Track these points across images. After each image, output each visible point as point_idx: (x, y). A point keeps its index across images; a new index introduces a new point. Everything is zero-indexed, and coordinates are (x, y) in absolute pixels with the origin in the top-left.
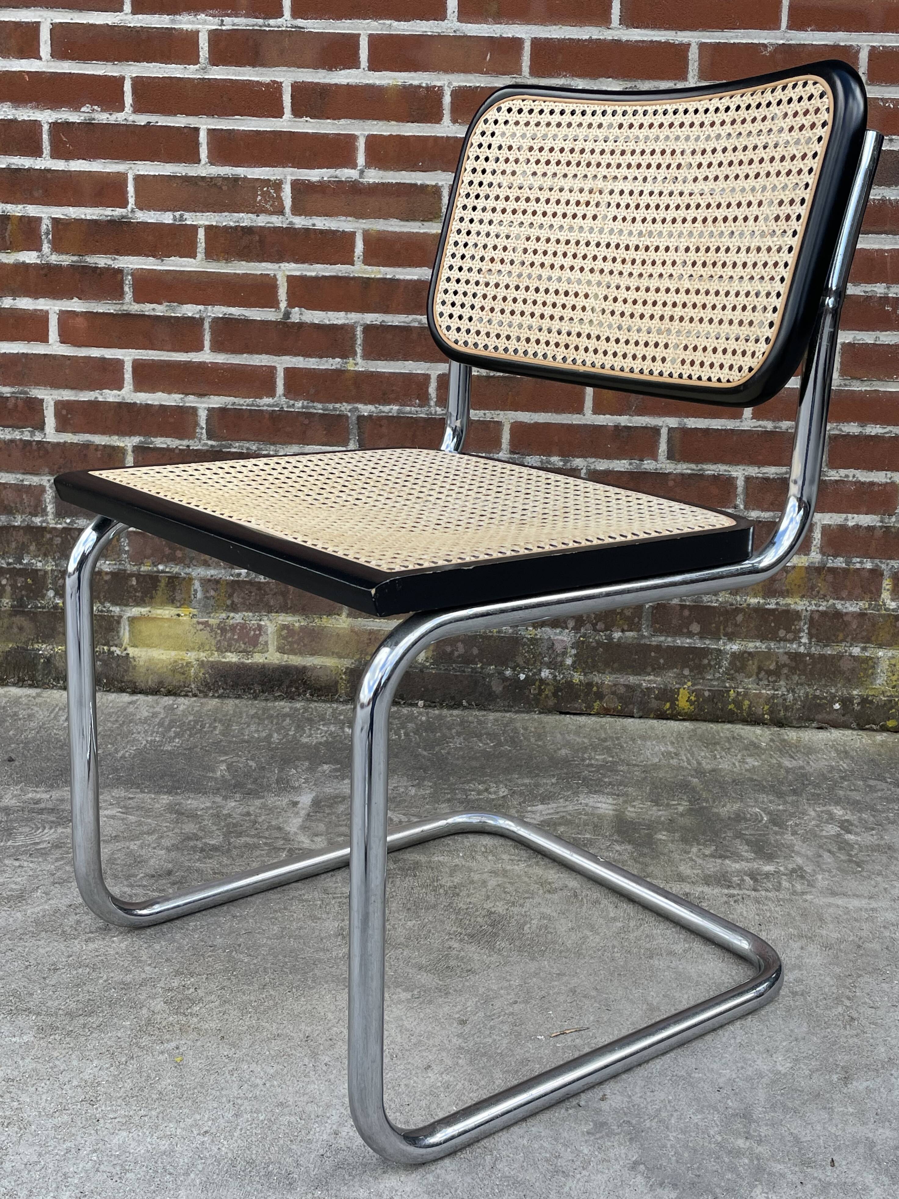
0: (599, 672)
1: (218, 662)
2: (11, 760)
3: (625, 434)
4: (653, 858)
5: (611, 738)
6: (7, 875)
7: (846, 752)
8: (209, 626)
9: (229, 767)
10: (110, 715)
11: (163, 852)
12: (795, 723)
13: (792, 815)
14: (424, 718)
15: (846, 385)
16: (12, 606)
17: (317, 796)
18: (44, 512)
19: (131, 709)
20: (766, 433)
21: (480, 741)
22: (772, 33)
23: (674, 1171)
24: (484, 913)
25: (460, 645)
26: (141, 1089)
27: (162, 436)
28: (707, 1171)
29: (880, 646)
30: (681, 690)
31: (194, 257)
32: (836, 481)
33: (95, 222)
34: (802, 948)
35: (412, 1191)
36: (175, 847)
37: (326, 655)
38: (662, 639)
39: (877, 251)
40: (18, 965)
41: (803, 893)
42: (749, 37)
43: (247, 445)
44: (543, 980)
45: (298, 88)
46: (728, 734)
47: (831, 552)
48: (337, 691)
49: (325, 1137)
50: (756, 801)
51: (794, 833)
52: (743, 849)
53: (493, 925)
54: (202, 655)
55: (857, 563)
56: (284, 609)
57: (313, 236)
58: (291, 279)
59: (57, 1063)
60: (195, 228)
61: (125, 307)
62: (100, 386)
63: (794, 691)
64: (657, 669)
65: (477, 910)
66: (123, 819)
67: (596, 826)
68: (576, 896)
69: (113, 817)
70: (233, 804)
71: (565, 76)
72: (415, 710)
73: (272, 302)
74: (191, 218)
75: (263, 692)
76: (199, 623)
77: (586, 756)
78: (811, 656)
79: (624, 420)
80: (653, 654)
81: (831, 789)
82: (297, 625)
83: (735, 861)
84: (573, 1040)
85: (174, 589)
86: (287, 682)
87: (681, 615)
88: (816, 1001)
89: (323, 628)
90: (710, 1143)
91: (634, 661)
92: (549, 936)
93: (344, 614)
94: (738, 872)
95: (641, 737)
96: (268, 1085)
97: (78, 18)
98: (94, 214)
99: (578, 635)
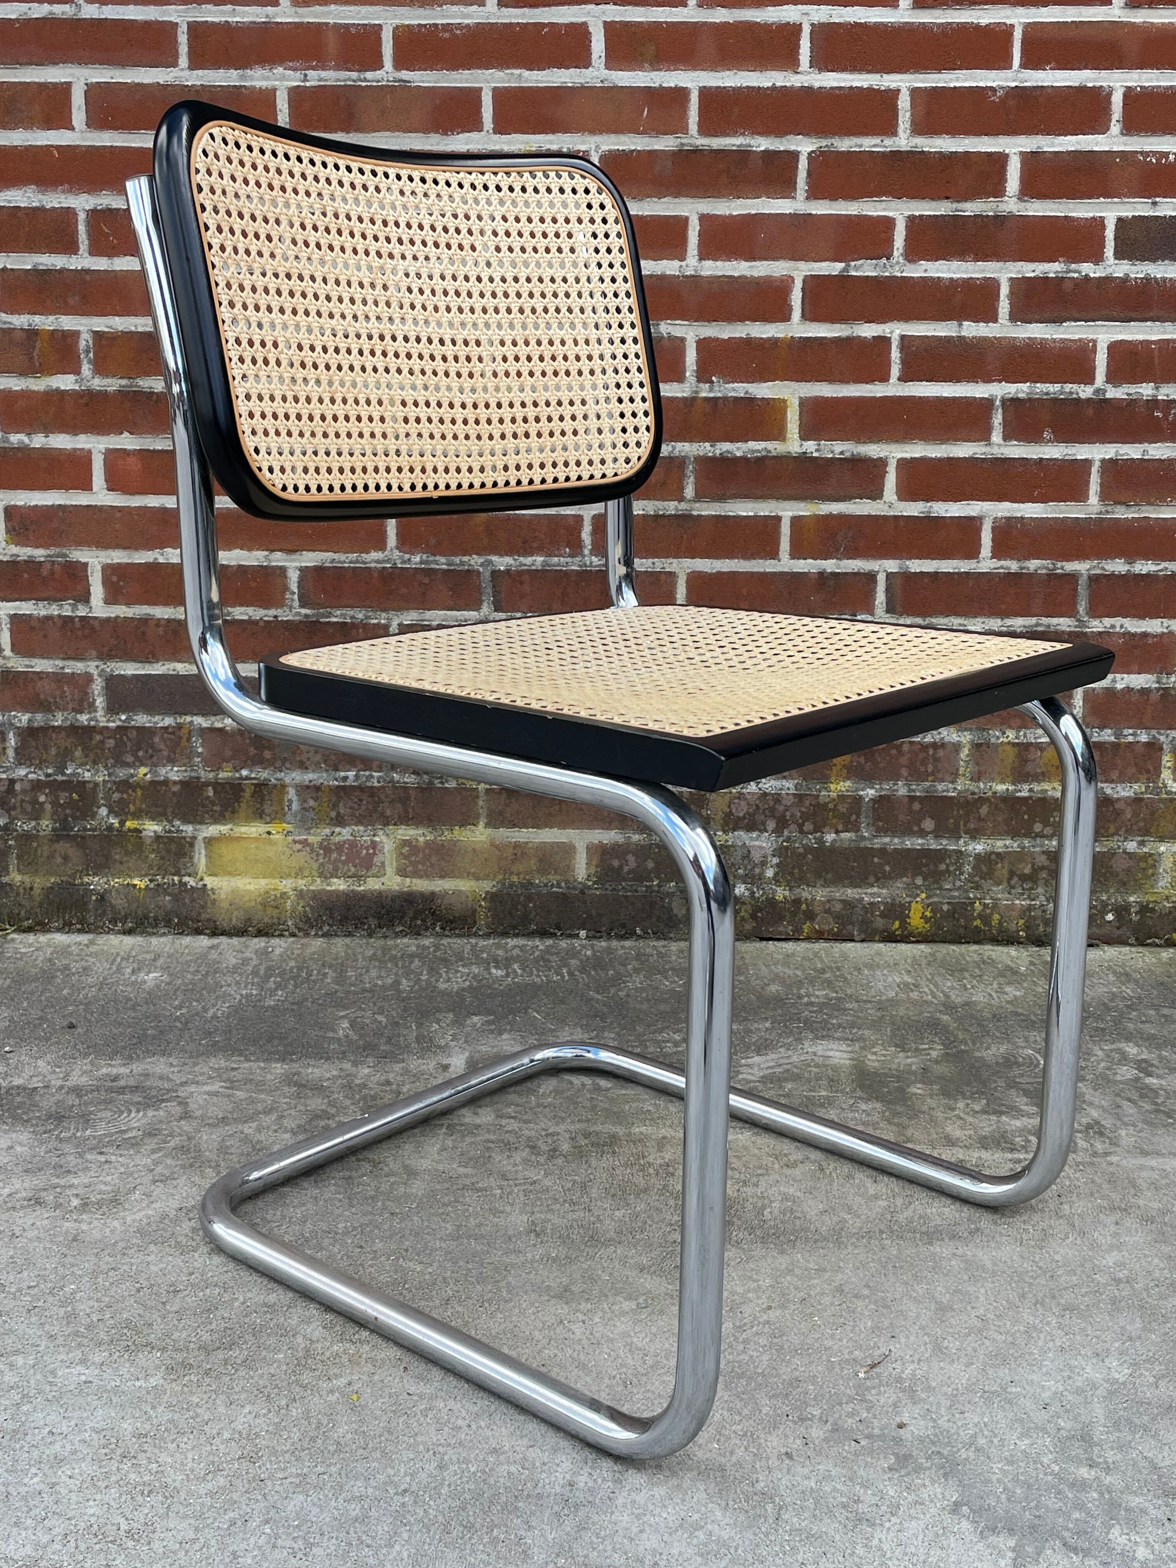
0: (809, 886)
1: (320, 892)
2: (72, 1026)
3: (832, 583)
4: (910, 1118)
5: (830, 968)
6: (92, 1173)
7: (1127, 975)
8: (308, 845)
9: (353, 1024)
10: (188, 963)
11: (287, 1136)
14: (589, 953)
15: (1107, 512)
16: (53, 830)
17: (470, 1057)
18: (92, 707)
19: (214, 955)
20: (1010, 576)
21: (666, 978)
22: (1002, 74)
23: (1007, 1512)
25: (631, 859)
26: (313, 1439)
27: (241, 605)
28: (1047, 1510)
29: (1162, 839)
30: (913, 905)
32: (1100, 633)
33: (148, 334)
34: (1117, 1223)
35: (680, 1554)
36: (303, 1129)
37: (460, 877)
38: (887, 840)
39: (1141, 342)
40: (125, 1288)
41: (1106, 1154)
42: (973, 79)
43: (351, 612)
44: (800, 1278)
46: (976, 958)
47: (1097, 722)
48: (475, 923)
49: (558, 1489)
50: (1026, 1040)
51: (1082, 1079)
52: (1022, 1102)
54: (301, 883)
55: (1129, 735)
56: (405, 819)
59: (199, 1411)
62: (162, 544)
64: (882, 879)
66: (228, 1096)
67: (832, 1080)
68: (821, 1169)
69: (216, 1094)
70: (366, 1071)
71: (743, 134)
72: (576, 943)
75: (380, 927)
76: (295, 842)
77: (803, 992)
79: (830, 565)
80: (876, 860)
81: (1117, 1022)
82: (421, 839)
83: (1014, 1117)
84: (851, 1353)
85: (263, 800)
86: (411, 914)
87: (910, 809)
88: (1147, 1290)
89: (455, 843)
90: (1046, 1474)
91: (853, 869)
92: (798, 1222)
93: (481, 825)
94: (1022, 1131)
95: (866, 965)
96: (474, 1427)
97: (121, 76)
98: (146, 325)
99: (781, 839)
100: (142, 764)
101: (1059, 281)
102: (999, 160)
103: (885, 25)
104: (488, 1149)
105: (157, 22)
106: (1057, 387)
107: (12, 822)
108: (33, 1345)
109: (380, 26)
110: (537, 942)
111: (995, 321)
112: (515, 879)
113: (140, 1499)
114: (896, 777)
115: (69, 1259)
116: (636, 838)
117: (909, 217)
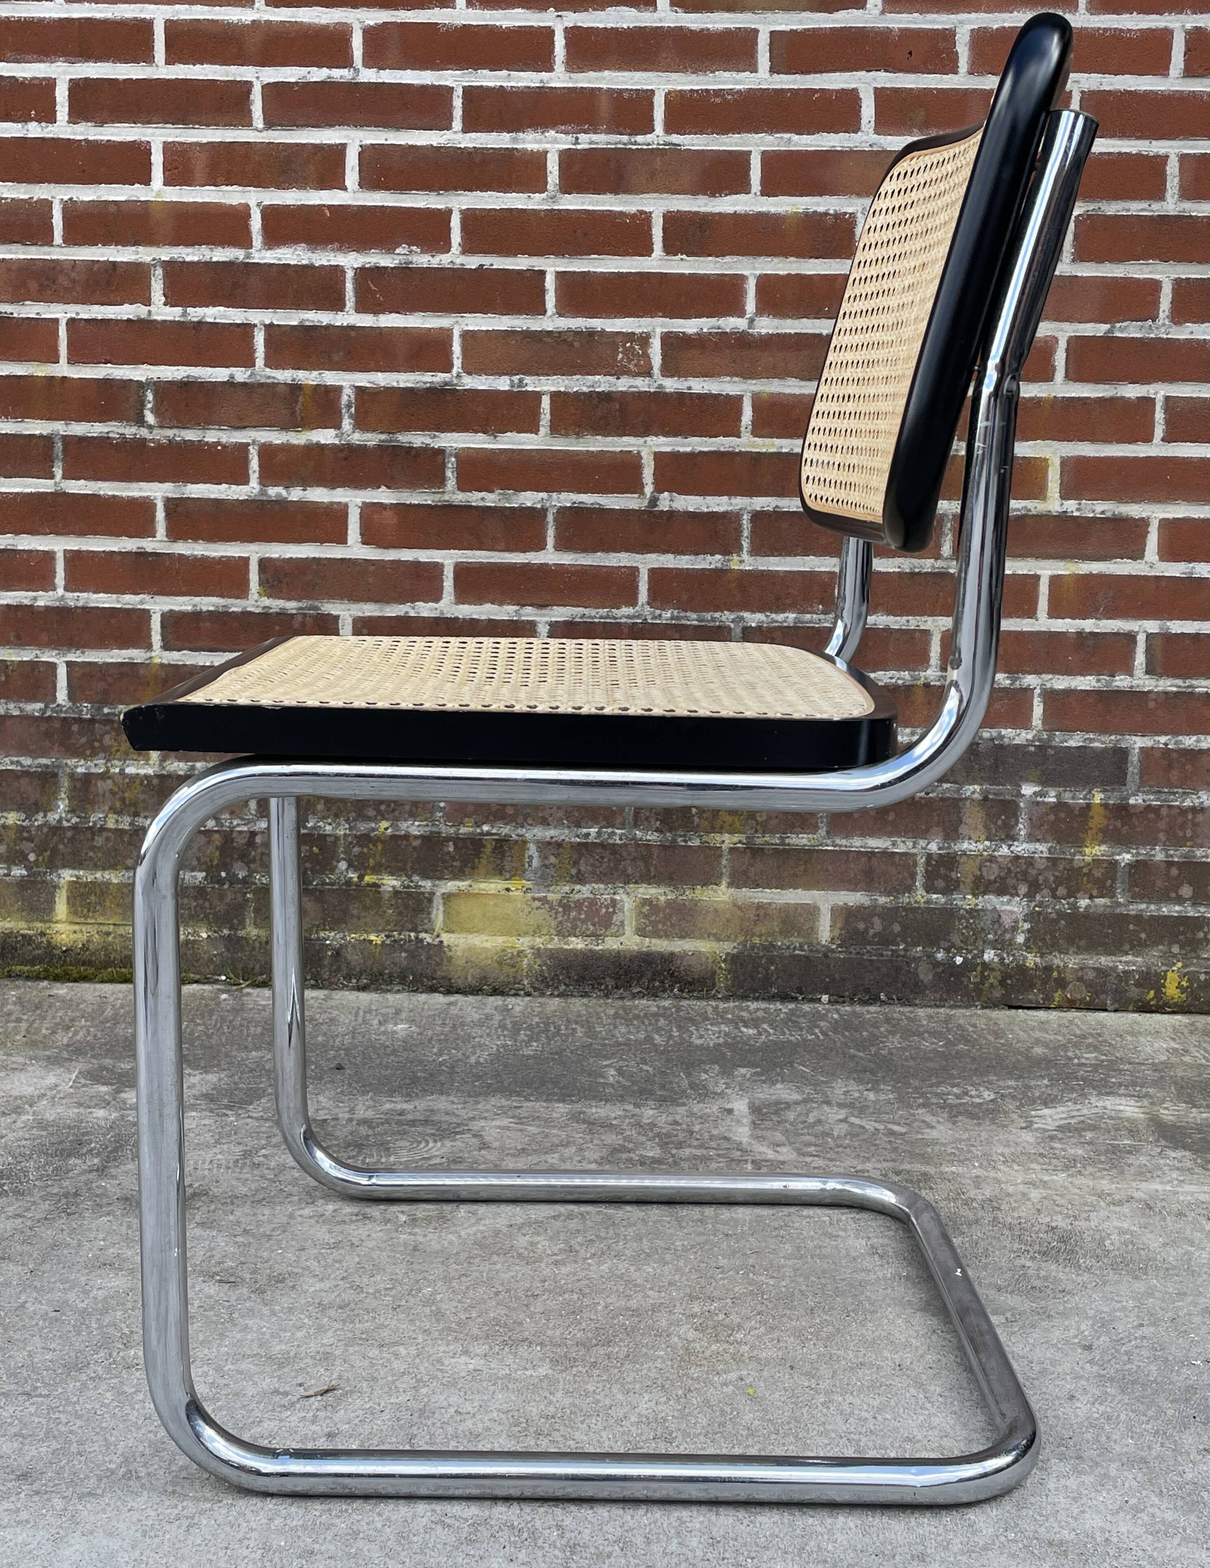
0: (1060, 952)
1: (558, 950)
2: (339, 1068)
3: (1091, 643)
5: (1090, 1034)
8: (548, 902)
9: (620, 1071)
10: (431, 1017)
14: (836, 1016)
17: (752, 1103)
19: (454, 1010)
21: (923, 1039)
24: (1044, 1228)
25: (877, 921)
30: (1169, 974)
31: (536, 432)
33: (410, 390)
36: (608, 1160)
37: (701, 937)
38: (1143, 906)
40: (483, 1292)
44: (1162, 1300)
45: (672, 220)
48: (714, 985)
53: (1062, 1242)
54: (539, 941)
56: (646, 878)
57: (688, 402)
58: (659, 457)
59: (598, 1397)
60: (538, 395)
61: (446, 497)
62: (413, 598)
64: (1137, 946)
65: (1033, 1226)
66: (521, 1130)
67: (1131, 1131)
68: (1150, 1208)
69: (508, 1128)
72: (820, 1007)
73: (634, 486)
74: (532, 384)
75: (617, 987)
76: (534, 899)
77: (1070, 1054)
79: (1089, 625)
80: (1131, 927)
82: (663, 898)
85: (503, 856)
86: (649, 974)
87: (1168, 874)
89: (695, 903)
91: (1107, 936)
92: (1142, 1253)
93: (724, 884)
95: (1126, 1033)
96: (879, 1418)
97: (395, 138)
98: (408, 381)
99: (1033, 904)
100: (384, 818)
103: (1155, 93)
105: (433, 86)
107: (250, 875)
108: (410, 1338)
109: (653, 91)
110: (779, 1005)
112: (757, 940)
114: (1154, 843)
115: (416, 1267)
116: (882, 900)
117: (1176, 280)
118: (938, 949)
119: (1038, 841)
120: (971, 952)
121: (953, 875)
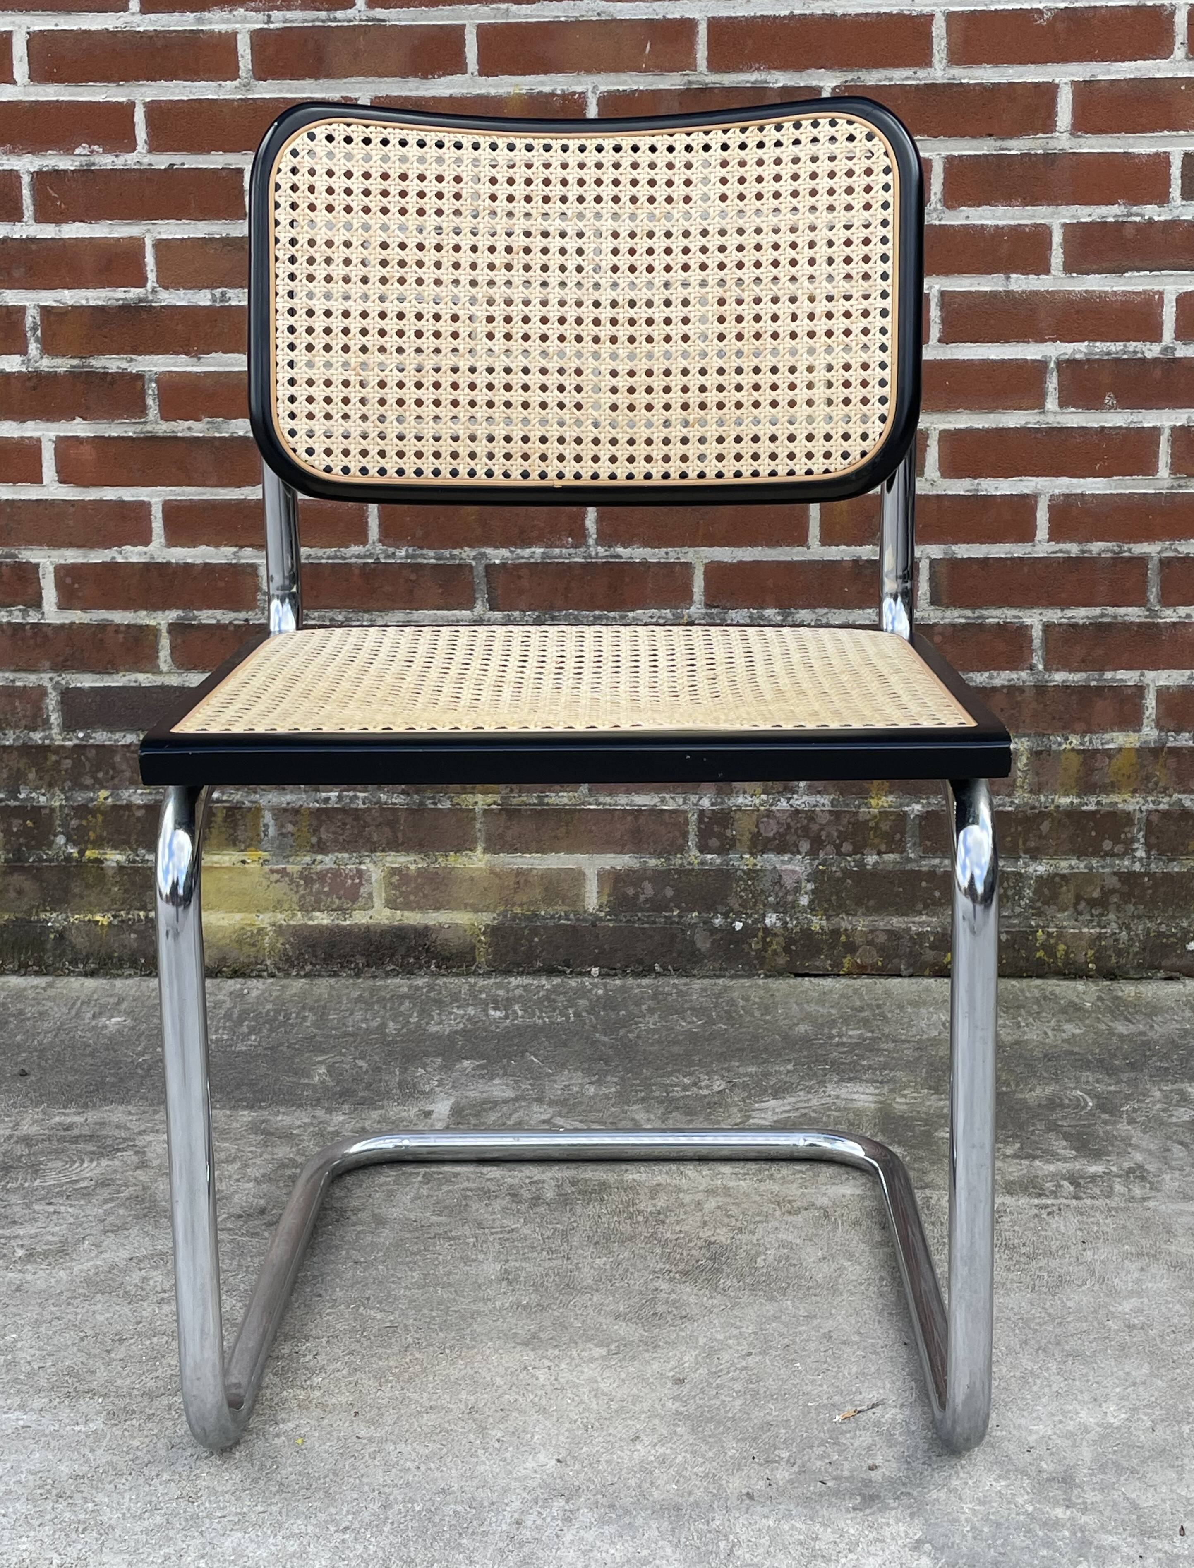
0: (848, 914)
1: (301, 927)
2: (24, 1074)
3: (868, 572)
4: (933, 1163)
5: (870, 1006)
6: (39, 1224)
8: (287, 874)
9: (331, 1070)
10: (154, 1006)
11: (251, 1185)
12: (1132, 973)
13: (1128, 1098)
14: (600, 992)
15: (1180, 486)
16: (6, 861)
17: (457, 1103)
18: (46, 724)
20: (1070, 561)
21: (683, 1018)
23: (970, 1549)
24: (700, 1243)
25: (648, 885)
26: (255, 1481)
27: (209, 608)
28: (1014, 1547)
31: (244, 351)
32: (1174, 624)
33: (101, 309)
34: (1142, 1270)
36: (267, 1178)
37: (457, 908)
38: (937, 861)
40: (69, 1337)
41: (1144, 1199)
44: (786, 1325)
46: (1037, 993)
47: (1172, 726)
48: (474, 960)
49: (504, 1527)
50: (1077, 1080)
51: (1131, 1121)
52: (1060, 1146)
53: (713, 1258)
54: (280, 918)
56: (395, 845)
59: (139, 1453)
60: (244, 311)
61: (149, 428)
62: (119, 541)
63: (1129, 928)
64: (931, 905)
65: (690, 1241)
67: (852, 1124)
68: (827, 1216)
70: (341, 1118)
71: (758, 69)
72: (587, 981)
74: (237, 297)
75: (368, 966)
76: (273, 871)
77: (834, 1032)
78: (1151, 875)
80: (924, 884)
81: (1185, 1061)
82: (413, 867)
83: (1048, 1162)
85: (236, 825)
86: (402, 950)
88: (1162, 1336)
89: (450, 871)
90: (1018, 1514)
91: (898, 895)
92: (792, 1269)
93: (479, 849)
94: (1053, 1176)
95: (912, 1003)
96: (423, 1468)
98: (99, 298)
99: (816, 862)
100: (103, 787)
101: (1119, 226)
102: (1049, 91)
104: (465, 1197)
106: (1119, 346)
110: (544, 981)
111: (1047, 272)
112: (518, 910)
113: (74, 1536)
115: (11, 1309)
116: (653, 862)
117: (947, 158)
118: (716, 913)
119: (819, 792)
120: (750, 916)
121: (728, 833)
